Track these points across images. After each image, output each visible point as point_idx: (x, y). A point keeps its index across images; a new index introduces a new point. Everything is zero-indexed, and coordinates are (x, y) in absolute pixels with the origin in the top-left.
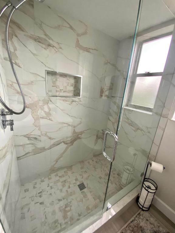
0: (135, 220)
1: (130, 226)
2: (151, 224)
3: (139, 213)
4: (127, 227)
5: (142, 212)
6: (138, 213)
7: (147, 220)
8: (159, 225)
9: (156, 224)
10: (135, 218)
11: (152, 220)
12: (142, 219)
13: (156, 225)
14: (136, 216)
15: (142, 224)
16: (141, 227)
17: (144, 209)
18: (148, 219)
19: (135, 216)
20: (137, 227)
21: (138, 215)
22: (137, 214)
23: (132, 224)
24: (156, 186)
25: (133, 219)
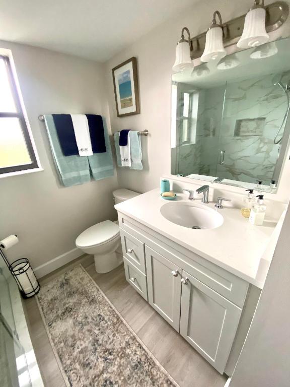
0: (43, 305)
1: (46, 312)
2: (53, 288)
3: (38, 298)
4: (45, 317)
5: (39, 295)
6: (37, 300)
7: (48, 291)
8: (57, 281)
9: (54, 283)
10: (41, 305)
11: (50, 286)
12: (46, 296)
13: (56, 284)
14: (40, 303)
15: (50, 298)
16: (52, 300)
17: (36, 291)
18: (48, 289)
19: (39, 305)
20: (50, 303)
21: (39, 300)
22: (38, 302)
23: (45, 310)
24: (24, 260)
25: (40, 308)
